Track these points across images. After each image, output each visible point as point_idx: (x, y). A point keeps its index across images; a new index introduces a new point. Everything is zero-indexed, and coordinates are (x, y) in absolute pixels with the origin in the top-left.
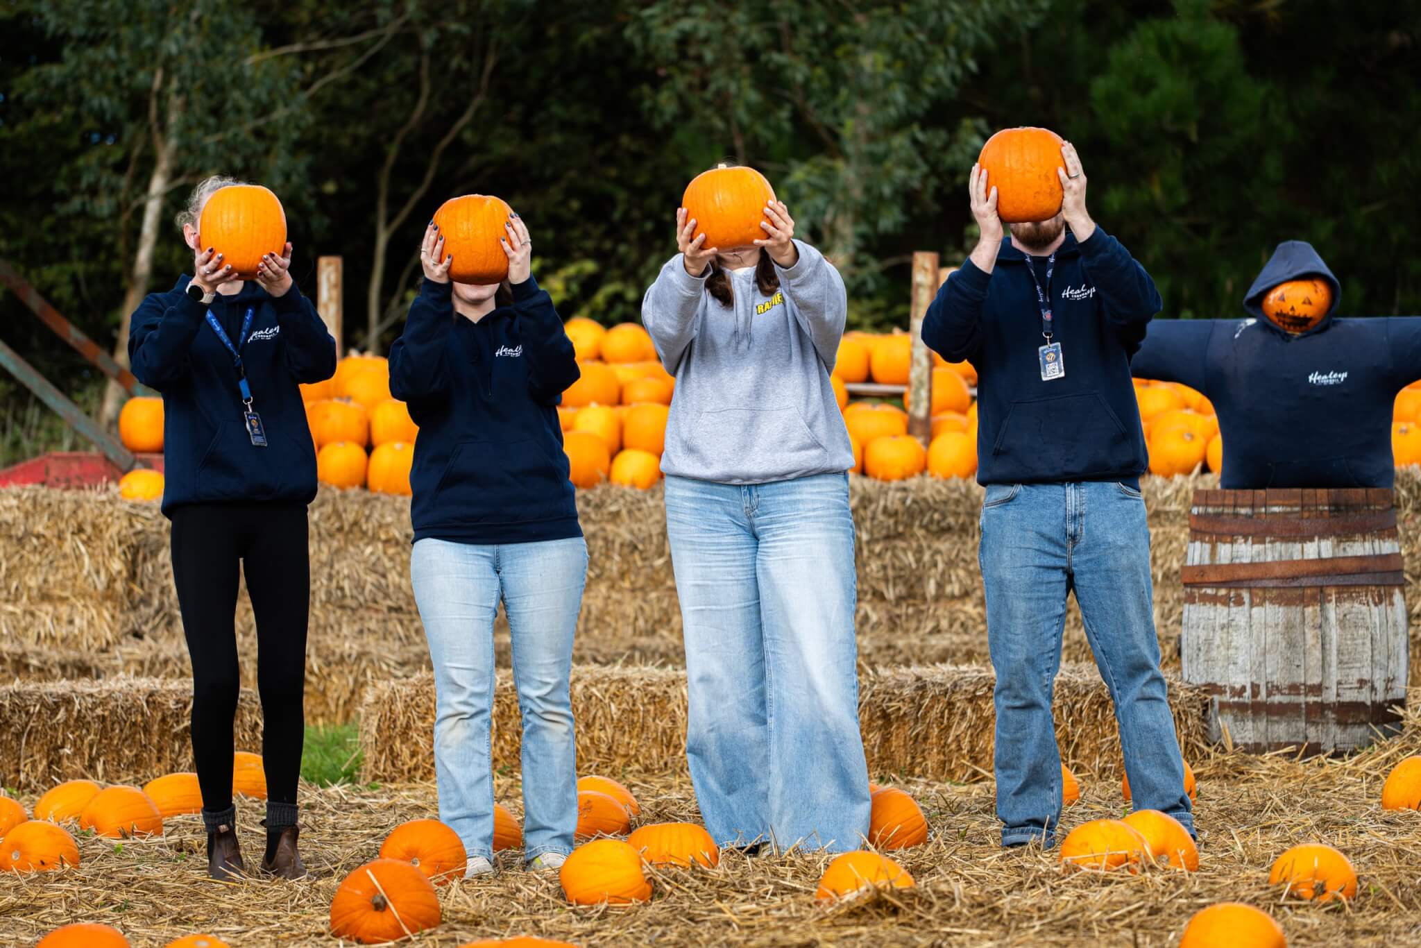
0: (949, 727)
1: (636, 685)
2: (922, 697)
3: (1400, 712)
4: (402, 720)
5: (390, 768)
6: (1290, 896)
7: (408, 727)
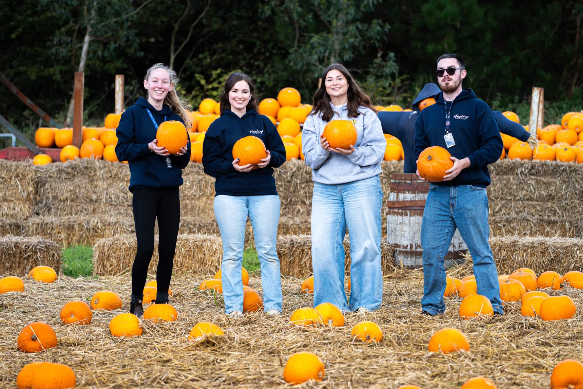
0: (302, 258)
1: (191, 241)
2: (293, 247)
3: (464, 255)
4: (107, 254)
5: (102, 270)
6: (356, 340)
7: (109, 256)
